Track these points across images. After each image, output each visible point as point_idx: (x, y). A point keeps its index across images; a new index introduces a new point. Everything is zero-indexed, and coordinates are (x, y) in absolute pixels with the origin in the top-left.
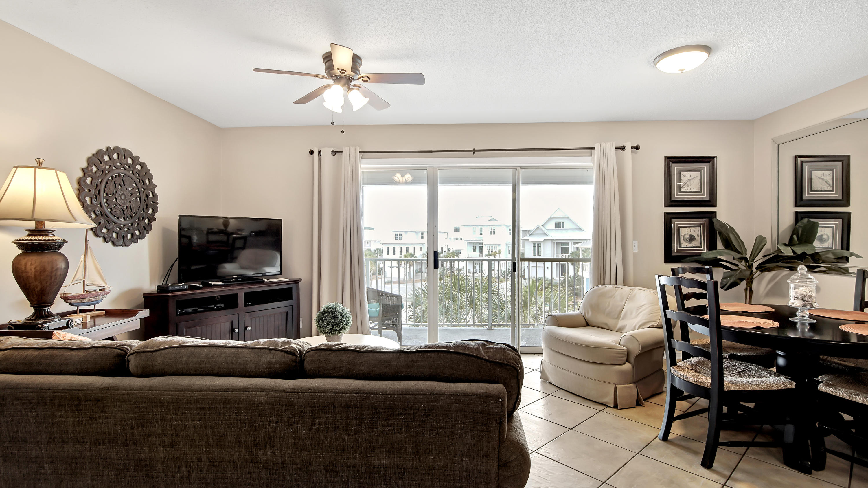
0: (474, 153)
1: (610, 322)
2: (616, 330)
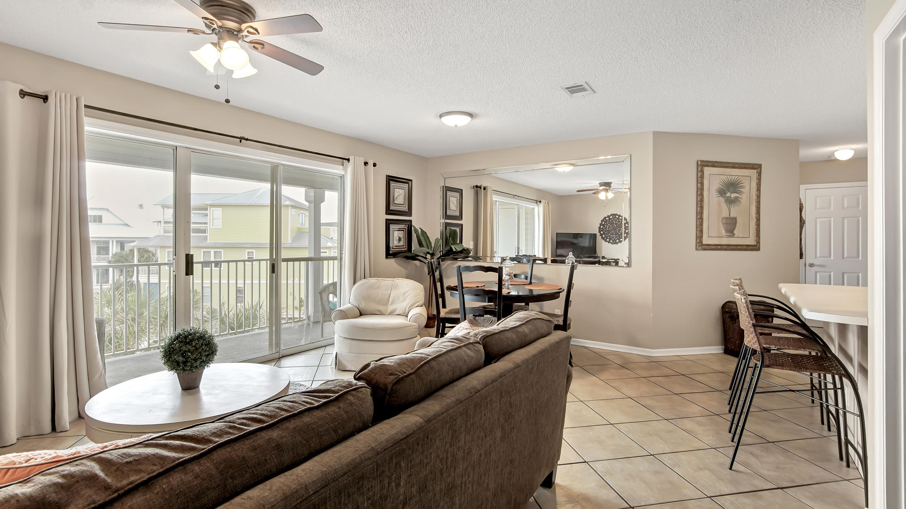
0: (241, 141)
1: (382, 308)
2: (387, 314)
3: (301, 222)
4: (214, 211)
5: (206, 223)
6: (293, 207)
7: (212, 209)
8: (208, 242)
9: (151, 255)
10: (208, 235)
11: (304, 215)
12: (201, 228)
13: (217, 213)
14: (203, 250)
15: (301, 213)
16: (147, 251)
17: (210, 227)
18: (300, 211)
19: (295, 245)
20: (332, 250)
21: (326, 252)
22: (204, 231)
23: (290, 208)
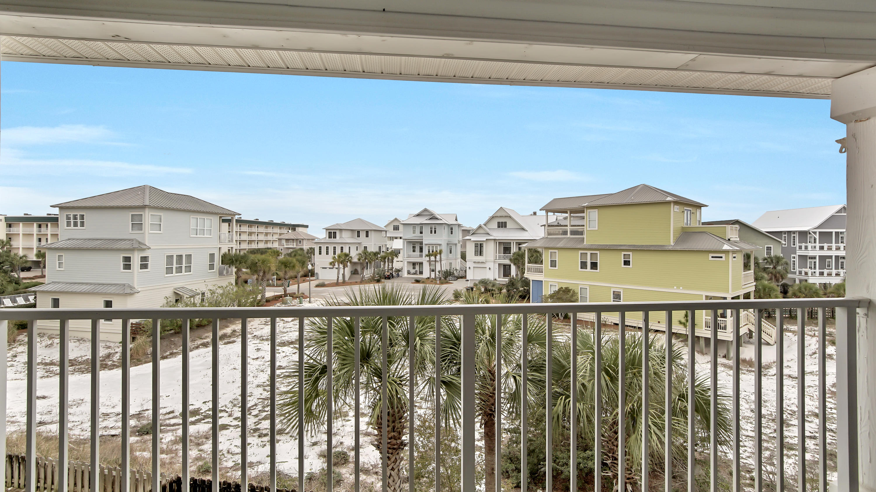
3: (685, 221)
4: (590, 213)
5: (584, 226)
6: (676, 203)
7: (589, 211)
8: (585, 243)
9: (538, 255)
10: (585, 236)
11: (689, 212)
12: (579, 230)
13: (594, 214)
14: (580, 252)
15: (686, 210)
16: (536, 251)
17: (586, 228)
18: (685, 208)
19: (678, 248)
20: (730, 254)
21: (721, 257)
22: (582, 233)
23: (672, 205)
